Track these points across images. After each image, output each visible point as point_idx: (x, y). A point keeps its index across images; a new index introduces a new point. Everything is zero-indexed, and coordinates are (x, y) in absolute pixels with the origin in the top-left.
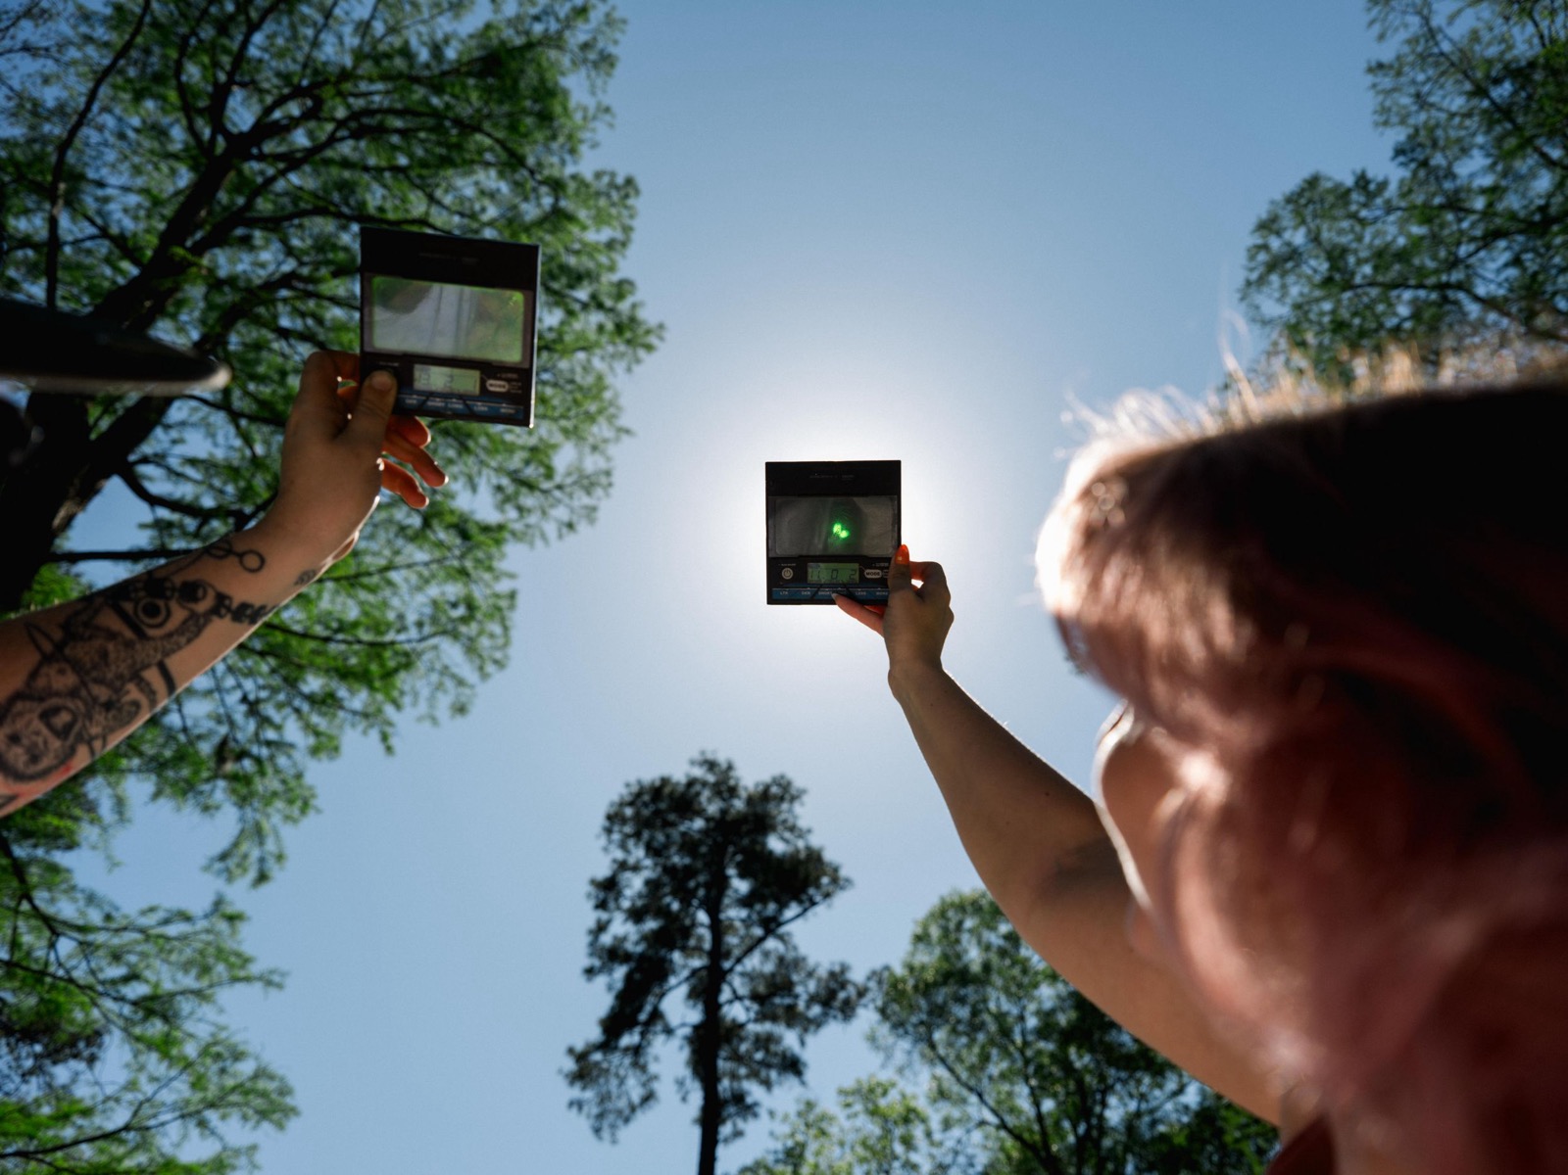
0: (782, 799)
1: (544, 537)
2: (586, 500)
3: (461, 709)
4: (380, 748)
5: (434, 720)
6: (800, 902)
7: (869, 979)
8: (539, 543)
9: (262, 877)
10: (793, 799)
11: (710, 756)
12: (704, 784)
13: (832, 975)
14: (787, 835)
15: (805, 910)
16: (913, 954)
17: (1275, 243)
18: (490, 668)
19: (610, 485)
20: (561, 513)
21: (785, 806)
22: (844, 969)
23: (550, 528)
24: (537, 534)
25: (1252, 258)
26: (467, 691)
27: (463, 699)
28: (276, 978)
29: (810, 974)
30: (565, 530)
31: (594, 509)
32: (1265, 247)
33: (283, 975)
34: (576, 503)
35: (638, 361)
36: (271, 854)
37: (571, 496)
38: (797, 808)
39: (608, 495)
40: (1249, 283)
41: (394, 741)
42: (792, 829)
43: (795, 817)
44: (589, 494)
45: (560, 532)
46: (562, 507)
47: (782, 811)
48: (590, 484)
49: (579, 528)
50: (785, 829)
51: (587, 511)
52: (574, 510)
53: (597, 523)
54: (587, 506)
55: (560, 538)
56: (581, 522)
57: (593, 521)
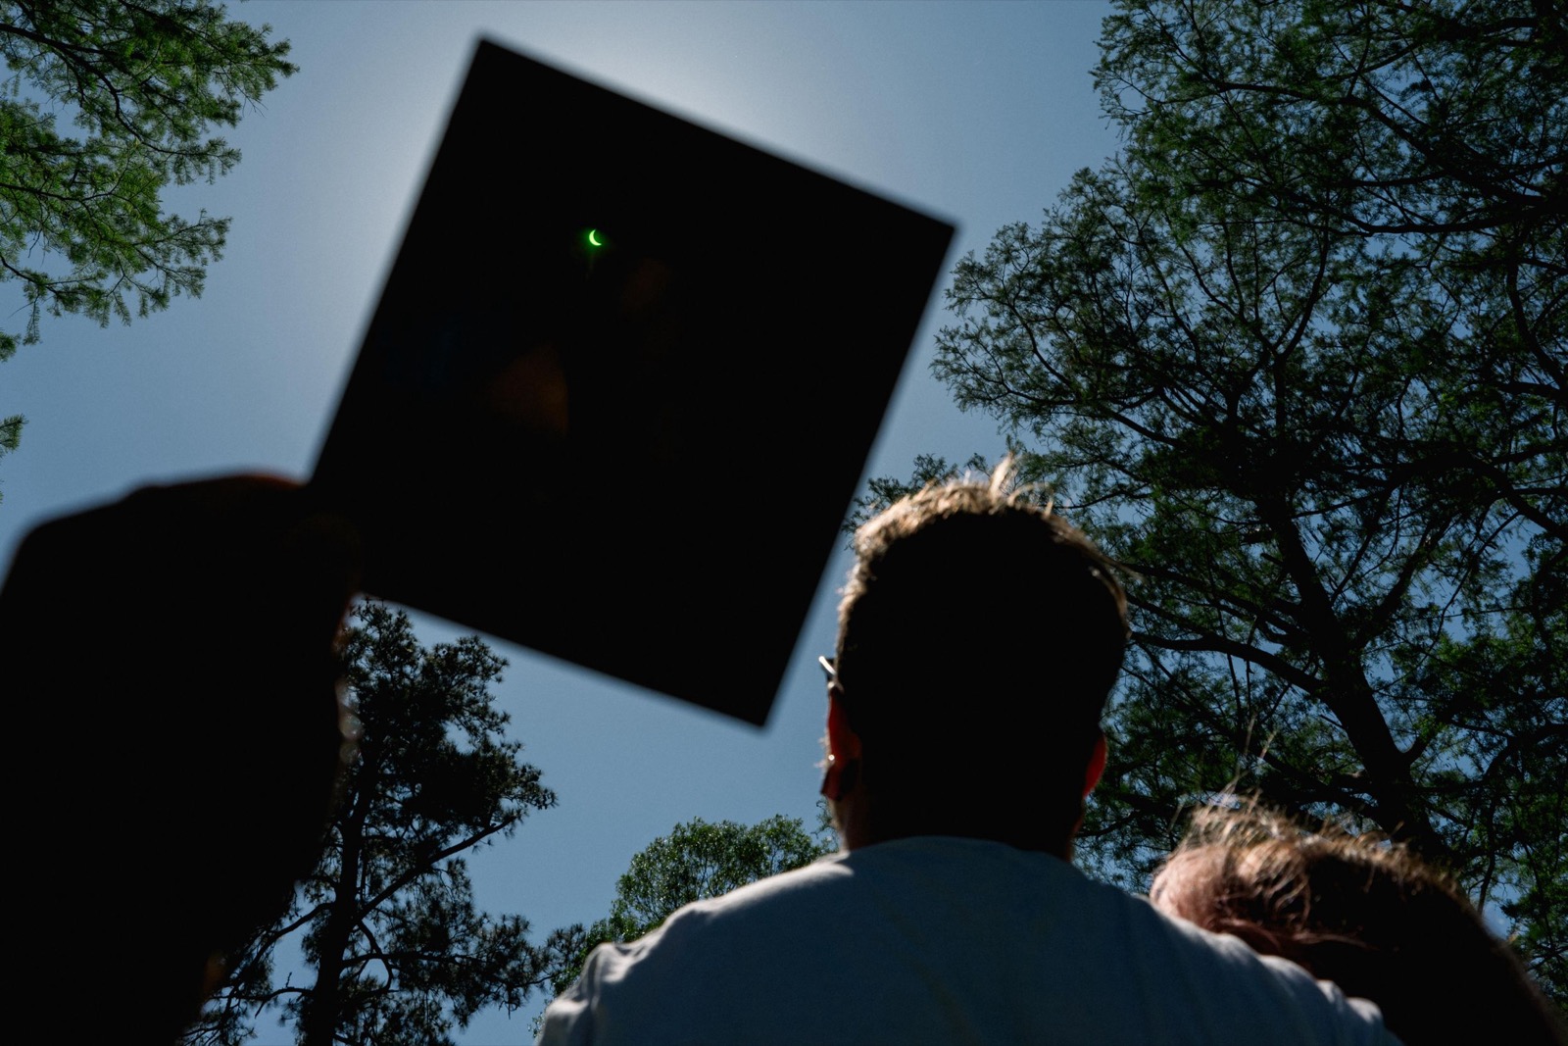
0: (472, 672)
1: (122, 309)
2: (186, 262)
6: (471, 825)
7: (551, 943)
8: (114, 318)
10: (486, 674)
12: (366, 641)
13: (502, 932)
14: (475, 722)
15: (477, 837)
16: (622, 907)
17: (1139, 18)
19: (221, 242)
20: (152, 278)
21: (477, 681)
22: (520, 925)
23: (132, 299)
24: (113, 304)
25: (1110, 34)
29: (473, 929)
30: (150, 303)
31: (198, 275)
32: (1125, 22)
34: (171, 265)
35: (270, 84)
37: (166, 254)
38: (491, 686)
39: (218, 257)
40: (1106, 65)
42: (483, 713)
43: (487, 698)
44: (192, 254)
45: (144, 304)
46: (152, 272)
47: (471, 688)
48: (194, 241)
49: (173, 301)
50: (472, 713)
51: (188, 278)
52: (168, 274)
53: (204, 294)
54: (188, 270)
55: (143, 312)
56: (178, 292)
57: (196, 290)
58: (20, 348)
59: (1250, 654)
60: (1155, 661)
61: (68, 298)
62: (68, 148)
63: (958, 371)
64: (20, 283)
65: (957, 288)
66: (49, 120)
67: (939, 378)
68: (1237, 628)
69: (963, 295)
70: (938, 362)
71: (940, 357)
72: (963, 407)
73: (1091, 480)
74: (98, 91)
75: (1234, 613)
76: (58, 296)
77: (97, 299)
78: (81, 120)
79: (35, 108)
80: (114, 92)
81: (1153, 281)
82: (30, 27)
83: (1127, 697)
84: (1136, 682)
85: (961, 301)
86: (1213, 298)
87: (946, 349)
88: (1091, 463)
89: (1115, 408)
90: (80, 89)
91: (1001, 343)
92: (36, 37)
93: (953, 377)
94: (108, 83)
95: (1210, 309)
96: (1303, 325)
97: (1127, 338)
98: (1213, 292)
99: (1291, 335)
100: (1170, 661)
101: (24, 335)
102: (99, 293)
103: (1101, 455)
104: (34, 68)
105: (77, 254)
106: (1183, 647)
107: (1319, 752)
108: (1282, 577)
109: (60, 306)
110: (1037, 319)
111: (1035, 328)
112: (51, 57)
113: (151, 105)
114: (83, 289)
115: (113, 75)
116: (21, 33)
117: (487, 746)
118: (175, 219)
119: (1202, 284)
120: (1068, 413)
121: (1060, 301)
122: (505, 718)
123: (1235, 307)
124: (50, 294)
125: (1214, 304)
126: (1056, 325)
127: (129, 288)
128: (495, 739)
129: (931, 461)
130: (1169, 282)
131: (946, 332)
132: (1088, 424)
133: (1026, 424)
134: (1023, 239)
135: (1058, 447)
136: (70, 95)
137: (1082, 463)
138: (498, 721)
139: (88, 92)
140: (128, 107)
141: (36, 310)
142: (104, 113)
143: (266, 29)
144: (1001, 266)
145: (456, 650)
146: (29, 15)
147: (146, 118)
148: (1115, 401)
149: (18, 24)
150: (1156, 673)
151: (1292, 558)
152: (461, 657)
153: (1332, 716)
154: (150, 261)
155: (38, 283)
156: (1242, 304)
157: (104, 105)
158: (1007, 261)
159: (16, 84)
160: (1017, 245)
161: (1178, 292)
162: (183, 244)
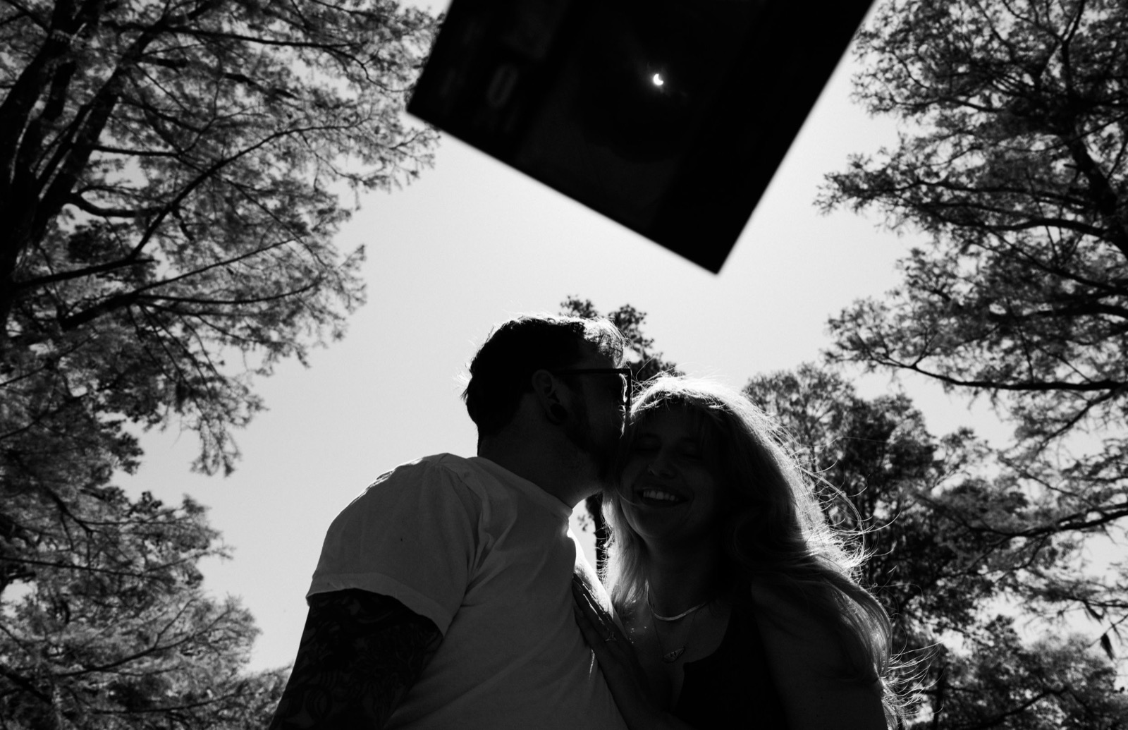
0: (630, 322)
1: (397, 184)
3: (339, 335)
4: (299, 363)
5: (324, 345)
8: (394, 187)
9: (229, 470)
10: (637, 321)
11: (574, 299)
14: (637, 346)
18: (354, 303)
20: (408, 164)
21: (633, 326)
23: (401, 177)
24: (392, 181)
26: (341, 322)
27: (340, 328)
28: (228, 552)
30: (411, 177)
31: (432, 156)
33: (232, 549)
34: (417, 154)
36: (230, 454)
37: (413, 148)
38: (641, 327)
41: (307, 359)
42: (640, 341)
43: (640, 333)
44: (426, 146)
45: (408, 179)
46: (407, 159)
47: (632, 330)
48: (426, 139)
49: (421, 174)
50: (635, 342)
51: (426, 159)
52: (416, 160)
53: (436, 166)
54: (426, 156)
55: (409, 184)
56: (423, 168)
57: (432, 166)
58: (354, 214)
59: (1059, 222)
60: (1001, 239)
61: (370, 183)
62: (348, 104)
63: (866, 96)
64: (346, 180)
65: (858, 48)
66: (334, 90)
67: (854, 103)
68: (1051, 211)
69: (862, 51)
70: (854, 94)
71: (854, 91)
72: (872, 117)
73: (955, 145)
74: (354, 68)
75: (1050, 202)
76: (365, 183)
77: (383, 179)
78: (351, 87)
79: (327, 85)
80: (362, 65)
81: (977, 15)
82: (309, 41)
83: (987, 262)
84: (990, 253)
85: (861, 55)
86: (1018, 16)
87: (857, 85)
88: (954, 134)
89: (962, 98)
90: (345, 69)
91: (889, 75)
92: (314, 45)
93: (862, 101)
94: (359, 62)
95: (1017, 24)
96: (1079, 18)
97: (964, 56)
98: (1017, 12)
99: (1071, 28)
100: (1011, 237)
101: (355, 207)
102: (384, 177)
103: (959, 129)
104: (318, 64)
105: (367, 159)
106: (1018, 229)
107: (1108, 270)
108: (1077, 175)
109: (367, 188)
110: (907, 57)
111: (908, 62)
112: (326, 55)
113: (382, 69)
114: (377, 177)
115: (359, 57)
116: (306, 45)
117: (645, 356)
118: (413, 129)
119: (1009, 9)
120: (935, 109)
121: (920, 42)
122: (652, 341)
123: (1033, 18)
124: (361, 183)
125: (1019, 20)
126: (920, 58)
127: (398, 170)
128: (649, 352)
129: (856, 156)
130: (988, 13)
131: (855, 75)
132: (948, 112)
133: (911, 120)
134: (893, 9)
135: (934, 130)
136: (339, 75)
137: (948, 136)
138: (648, 344)
139: (349, 69)
140: (373, 73)
141: (357, 194)
142: (360, 81)
143: (429, 8)
144: (883, 30)
145: (619, 314)
146: (306, 35)
147: (383, 75)
148: (963, 94)
149: (303, 40)
150: (1002, 246)
151: (1083, 163)
152: (623, 316)
153: (1115, 248)
154: (405, 154)
155: (354, 179)
156: (1037, 15)
157: (359, 76)
158: (886, 25)
159: (312, 75)
160: (891, 13)
161: (995, 18)
162: (420, 142)
